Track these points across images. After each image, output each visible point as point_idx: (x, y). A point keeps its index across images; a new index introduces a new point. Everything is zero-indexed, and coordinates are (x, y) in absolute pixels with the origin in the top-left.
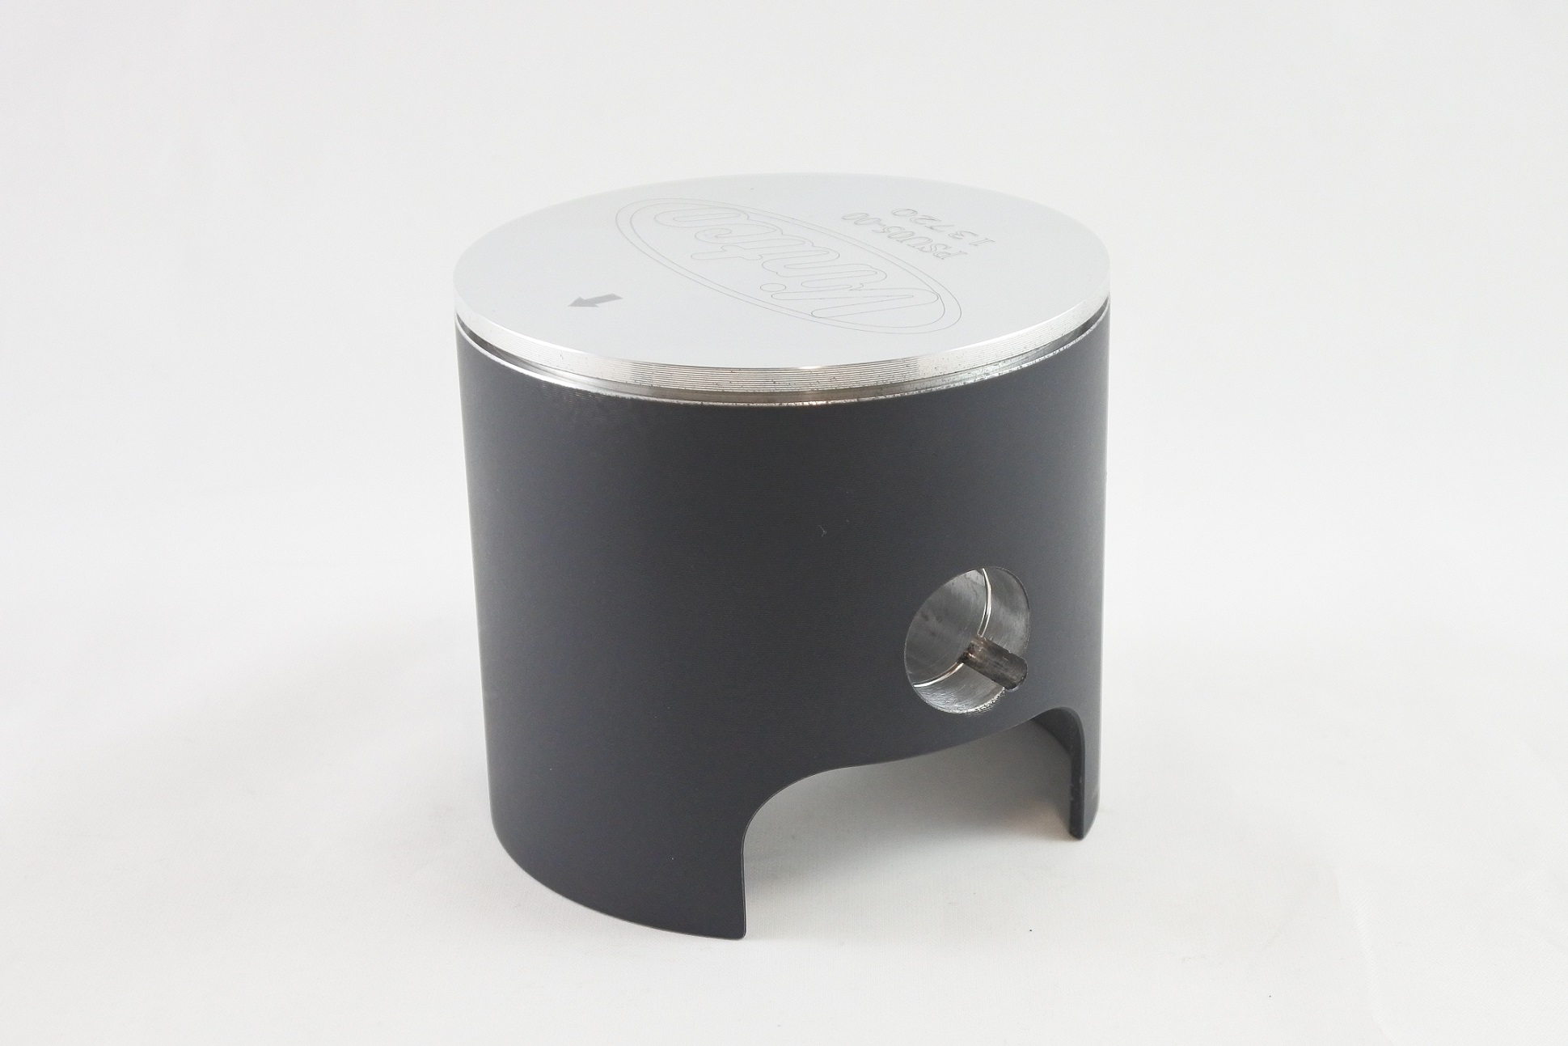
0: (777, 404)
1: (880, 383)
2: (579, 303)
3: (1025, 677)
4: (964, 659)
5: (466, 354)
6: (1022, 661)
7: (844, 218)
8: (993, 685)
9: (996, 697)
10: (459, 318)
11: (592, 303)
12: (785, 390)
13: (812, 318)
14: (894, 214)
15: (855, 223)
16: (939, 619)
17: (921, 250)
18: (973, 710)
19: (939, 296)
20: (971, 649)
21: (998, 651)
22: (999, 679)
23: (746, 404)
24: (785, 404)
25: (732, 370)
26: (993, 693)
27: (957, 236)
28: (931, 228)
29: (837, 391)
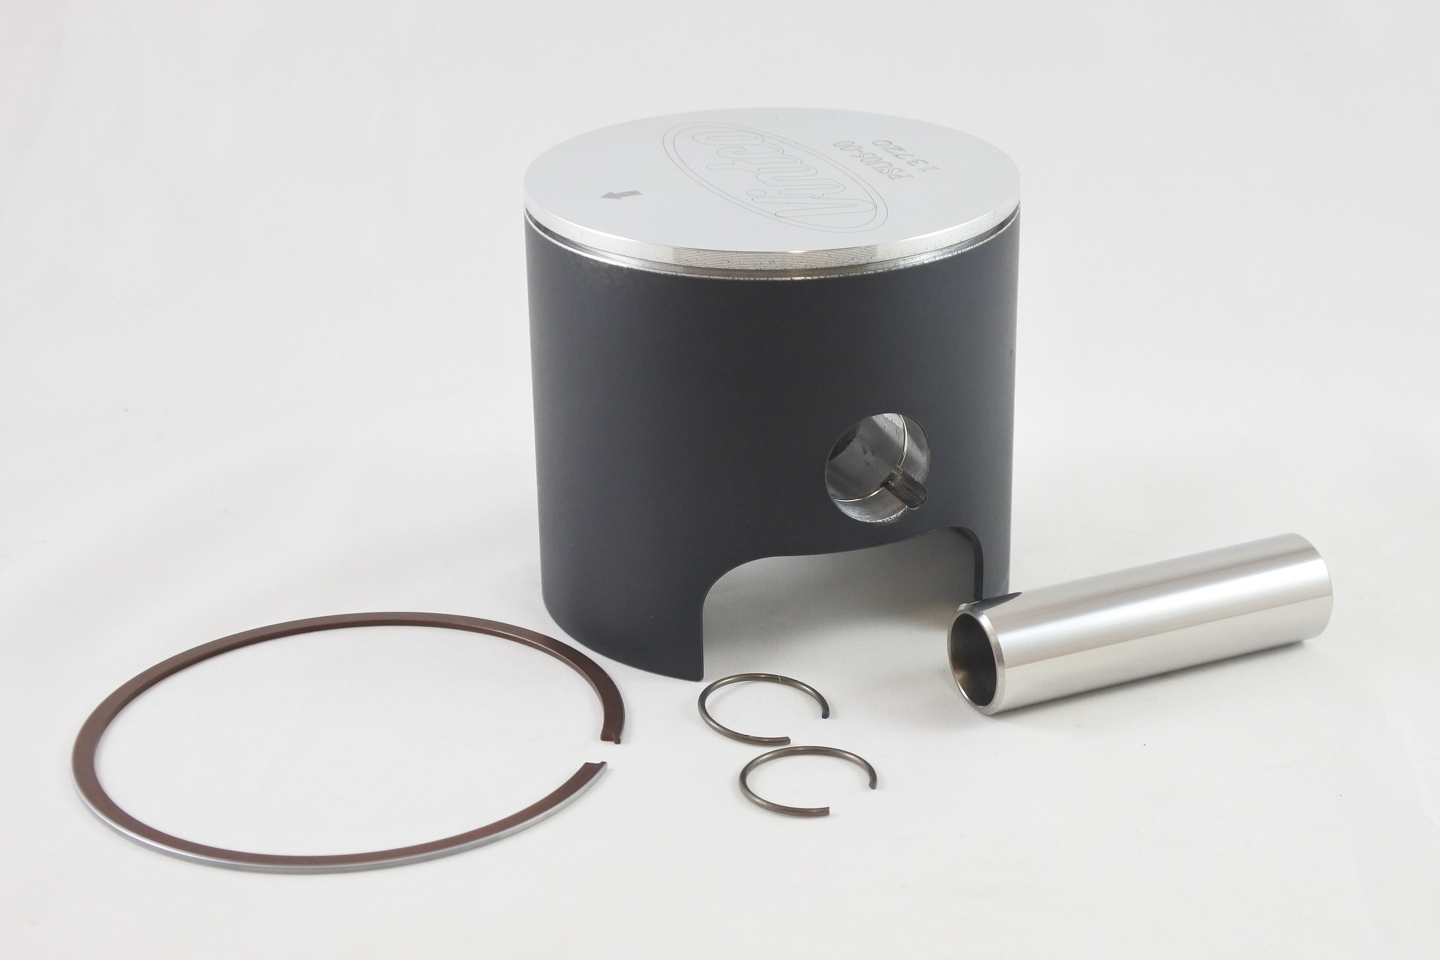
0: (731, 278)
1: (808, 267)
2: (610, 196)
3: (925, 500)
4: (885, 484)
5: (531, 234)
6: (924, 488)
7: (834, 145)
8: (900, 504)
9: (900, 513)
10: (527, 210)
11: (617, 196)
12: (736, 268)
13: (775, 217)
14: (874, 144)
15: (841, 149)
16: (873, 453)
17: (881, 172)
18: (881, 521)
19: (876, 206)
20: (891, 477)
21: (911, 481)
22: (906, 501)
23: (708, 277)
24: (736, 278)
25: (698, 250)
26: (899, 509)
27: (912, 163)
28: (897, 156)
29: (775, 271)
